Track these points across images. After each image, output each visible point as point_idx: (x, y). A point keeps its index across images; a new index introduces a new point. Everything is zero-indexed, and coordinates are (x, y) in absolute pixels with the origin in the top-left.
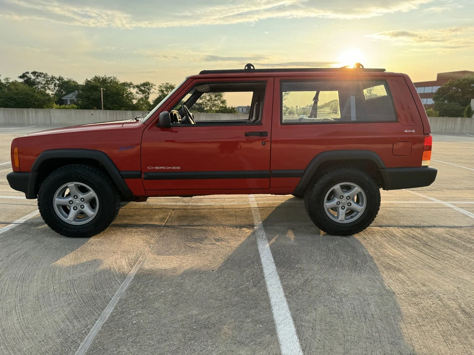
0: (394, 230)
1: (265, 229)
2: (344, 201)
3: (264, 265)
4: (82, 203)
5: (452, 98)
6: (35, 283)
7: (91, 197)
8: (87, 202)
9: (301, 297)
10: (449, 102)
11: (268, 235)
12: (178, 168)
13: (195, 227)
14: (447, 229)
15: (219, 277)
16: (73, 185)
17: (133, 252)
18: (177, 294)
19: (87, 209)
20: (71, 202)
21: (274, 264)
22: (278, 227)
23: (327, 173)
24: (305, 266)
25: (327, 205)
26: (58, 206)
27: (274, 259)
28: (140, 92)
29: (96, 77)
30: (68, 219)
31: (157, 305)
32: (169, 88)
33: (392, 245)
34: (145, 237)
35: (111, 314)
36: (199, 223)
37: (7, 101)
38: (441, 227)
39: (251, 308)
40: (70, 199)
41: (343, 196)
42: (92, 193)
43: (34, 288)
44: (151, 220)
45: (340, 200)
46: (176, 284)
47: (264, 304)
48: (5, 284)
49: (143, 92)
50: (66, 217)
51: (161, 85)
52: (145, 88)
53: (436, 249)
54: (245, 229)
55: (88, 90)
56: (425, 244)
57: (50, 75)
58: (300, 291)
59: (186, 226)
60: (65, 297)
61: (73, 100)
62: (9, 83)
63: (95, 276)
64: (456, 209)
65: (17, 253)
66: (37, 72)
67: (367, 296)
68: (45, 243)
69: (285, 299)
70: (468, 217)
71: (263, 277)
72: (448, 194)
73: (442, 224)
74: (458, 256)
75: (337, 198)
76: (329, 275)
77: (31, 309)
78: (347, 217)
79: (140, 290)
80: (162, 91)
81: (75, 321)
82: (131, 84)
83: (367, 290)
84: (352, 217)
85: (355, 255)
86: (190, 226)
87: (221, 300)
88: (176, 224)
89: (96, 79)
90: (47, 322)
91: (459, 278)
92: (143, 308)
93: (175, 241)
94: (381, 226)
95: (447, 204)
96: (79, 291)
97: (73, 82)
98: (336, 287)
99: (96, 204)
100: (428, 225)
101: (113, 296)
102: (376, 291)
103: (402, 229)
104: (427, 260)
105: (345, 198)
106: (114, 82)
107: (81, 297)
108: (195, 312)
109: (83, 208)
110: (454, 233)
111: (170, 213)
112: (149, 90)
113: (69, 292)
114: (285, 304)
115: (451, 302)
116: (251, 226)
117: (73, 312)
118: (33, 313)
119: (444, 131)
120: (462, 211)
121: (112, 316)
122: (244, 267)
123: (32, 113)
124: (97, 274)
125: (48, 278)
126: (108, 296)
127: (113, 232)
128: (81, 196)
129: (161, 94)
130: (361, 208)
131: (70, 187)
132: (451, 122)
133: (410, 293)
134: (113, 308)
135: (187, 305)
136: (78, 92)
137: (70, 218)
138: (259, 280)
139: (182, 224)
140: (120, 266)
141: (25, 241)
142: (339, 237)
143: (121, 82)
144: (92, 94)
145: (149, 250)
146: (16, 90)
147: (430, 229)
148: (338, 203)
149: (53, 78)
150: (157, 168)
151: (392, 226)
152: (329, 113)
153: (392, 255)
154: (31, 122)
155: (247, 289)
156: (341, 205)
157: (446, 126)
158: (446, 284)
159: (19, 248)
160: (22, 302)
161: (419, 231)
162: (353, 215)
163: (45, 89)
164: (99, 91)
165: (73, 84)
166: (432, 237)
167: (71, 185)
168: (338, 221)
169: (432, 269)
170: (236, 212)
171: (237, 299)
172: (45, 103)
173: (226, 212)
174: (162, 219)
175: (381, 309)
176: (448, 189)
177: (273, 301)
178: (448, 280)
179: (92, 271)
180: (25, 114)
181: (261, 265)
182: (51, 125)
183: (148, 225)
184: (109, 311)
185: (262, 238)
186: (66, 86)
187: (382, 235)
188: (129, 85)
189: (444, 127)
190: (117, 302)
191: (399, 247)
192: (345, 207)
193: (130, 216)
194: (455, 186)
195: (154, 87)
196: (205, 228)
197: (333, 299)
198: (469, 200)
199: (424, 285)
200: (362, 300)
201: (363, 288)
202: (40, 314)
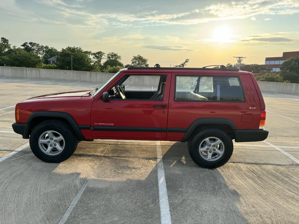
0: (242, 166)
1: (163, 161)
2: (211, 148)
3: (160, 188)
4: (55, 143)
5: (292, 69)
6: (26, 194)
7: (61, 139)
8: (58, 142)
9: (179, 212)
10: (290, 71)
11: (165, 166)
12: (112, 124)
13: (122, 158)
14: (275, 166)
15: (132, 195)
16: (50, 132)
17: (84, 175)
18: (107, 206)
19: (58, 146)
20: (49, 142)
21: (166, 188)
22: (172, 160)
23: (201, 131)
24: (184, 190)
25: (201, 150)
26: (41, 144)
27: (166, 184)
28: (95, 58)
29: (68, 47)
30: (47, 152)
31: (94, 213)
32: (113, 55)
33: (239, 176)
34: (92, 164)
35: (68, 218)
36: (124, 155)
37: (14, 61)
38: (271, 164)
39: (149, 218)
40: (48, 140)
41: (211, 145)
42: (61, 137)
43: (25, 198)
44: (96, 152)
45: (209, 147)
46: (107, 199)
47: (157, 216)
48: (8, 194)
49: (97, 57)
50: (46, 151)
51: (109, 54)
52: (98, 55)
53: (265, 181)
54: (151, 161)
55: (64, 56)
56: (259, 177)
57: (40, 45)
58: (179, 207)
59: (116, 157)
60: (42, 205)
61: (54, 61)
62: (16, 49)
63: (60, 191)
64: (282, 152)
65: (16, 173)
66: (33, 43)
67: (218, 213)
68: (33, 166)
69: (169, 213)
70: (289, 158)
71: (158, 197)
72: (280, 140)
73: (272, 163)
74: (278, 186)
75: (207, 146)
76: (198, 197)
77: (23, 212)
78: (212, 158)
79: (86, 202)
80: (109, 58)
81: (47, 222)
82: (90, 52)
83: (219, 209)
84: (216, 158)
85: (215, 183)
86: (119, 157)
87: (132, 211)
88: (110, 155)
89: (69, 49)
90: (31, 221)
91: (275, 203)
92: (87, 214)
93: (109, 168)
94: (234, 163)
95: (277, 148)
96: (51, 201)
97: (55, 49)
98: (200, 205)
99: (63, 144)
100: (263, 163)
101: (70, 205)
102: (224, 209)
103: (247, 165)
104: (258, 189)
105: (212, 146)
106: (79, 51)
107: (52, 205)
108: (116, 219)
109: (56, 145)
110: (278, 170)
111: (107, 147)
112: (101, 56)
113: (45, 201)
114: (169, 216)
115: (267, 220)
116: (155, 159)
117: (47, 215)
118: (23, 215)
119: (284, 92)
120: (286, 153)
121: (68, 219)
122: (148, 189)
123: (29, 71)
124: (61, 190)
125: (33, 191)
126: (67, 205)
127: (73, 160)
128: (55, 138)
129: (108, 59)
130: (221, 153)
131: (48, 133)
132: (289, 86)
133: (244, 212)
134: (69, 214)
135: (112, 214)
136: (58, 56)
137: (48, 151)
138: (156, 199)
139: (114, 155)
140: (75, 184)
141: (21, 164)
142: (207, 170)
143: (84, 51)
144: (66, 59)
145: (93, 173)
146: (20, 54)
147: (264, 166)
148: (208, 149)
149: (42, 47)
150: (100, 124)
151: (241, 163)
152: (207, 89)
153: (237, 184)
154: (28, 76)
155: (148, 204)
156: (209, 150)
157: (286, 89)
158: (266, 207)
159: (17, 169)
160: (18, 207)
161: (257, 167)
162: (216, 156)
163: (38, 54)
164: (70, 57)
165: (54, 51)
166: (264, 172)
167: (49, 132)
168: (207, 159)
169: (260, 195)
170: (147, 148)
171: (141, 211)
172: (37, 63)
173: (141, 148)
174: (102, 151)
175: (225, 223)
176: (280, 136)
177: (162, 213)
178: (268, 204)
179: (59, 187)
180: (25, 72)
181: (158, 188)
182: (40, 78)
183: (94, 155)
184: (66, 216)
185: (161, 168)
186: (50, 52)
187: (234, 170)
188: (89, 53)
189: (285, 88)
190: (72, 210)
191: (242, 178)
192: (211, 151)
193: (83, 148)
194: (285, 134)
195: (104, 55)
196: (127, 159)
197: (198, 214)
198: (292, 146)
199: (253, 207)
200: (215, 215)
201: (216, 207)
202: (28, 216)
